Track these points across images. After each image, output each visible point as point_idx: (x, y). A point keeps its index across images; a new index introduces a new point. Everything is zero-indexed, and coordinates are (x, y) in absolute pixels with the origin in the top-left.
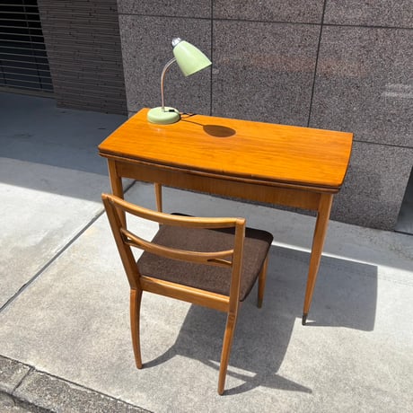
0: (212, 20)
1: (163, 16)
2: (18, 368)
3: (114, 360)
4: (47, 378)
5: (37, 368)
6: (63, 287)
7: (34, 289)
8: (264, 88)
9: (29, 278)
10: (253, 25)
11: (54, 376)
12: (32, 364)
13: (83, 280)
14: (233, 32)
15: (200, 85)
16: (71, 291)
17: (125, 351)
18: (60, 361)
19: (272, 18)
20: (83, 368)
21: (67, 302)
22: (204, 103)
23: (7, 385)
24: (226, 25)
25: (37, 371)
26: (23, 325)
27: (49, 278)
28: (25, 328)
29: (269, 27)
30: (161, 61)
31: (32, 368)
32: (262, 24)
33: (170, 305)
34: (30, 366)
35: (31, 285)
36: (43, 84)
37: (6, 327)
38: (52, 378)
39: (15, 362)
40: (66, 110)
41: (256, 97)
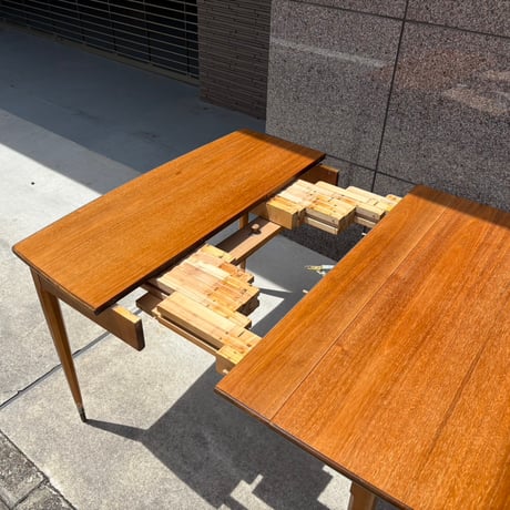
0: (404, 20)
1: (333, 7)
2: (29, 474)
3: (147, 502)
4: (58, 500)
5: (53, 481)
6: (122, 367)
7: (86, 360)
8: (466, 137)
9: (87, 342)
10: (468, 37)
11: (67, 502)
12: (48, 473)
13: (149, 363)
14: (433, 45)
15: (369, 116)
16: (129, 376)
17: (166, 491)
18: (82, 480)
19: (502, 30)
20: (105, 502)
21: (119, 391)
22: (371, 142)
23: (10, 495)
24: (423, 31)
25: (51, 487)
26: (57, 410)
27: (109, 348)
28: (57, 416)
29: (493, 43)
30: (319, 72)
31: (46, 479)
32: (483, 37)
33: (249, 435)
34: (44, 476)
35: (85, 354)
36: (191, 66)
37: (37, 407)
38: (64, 504)
39: (30, 464)
40: (209, 105)
41: (451, 149)
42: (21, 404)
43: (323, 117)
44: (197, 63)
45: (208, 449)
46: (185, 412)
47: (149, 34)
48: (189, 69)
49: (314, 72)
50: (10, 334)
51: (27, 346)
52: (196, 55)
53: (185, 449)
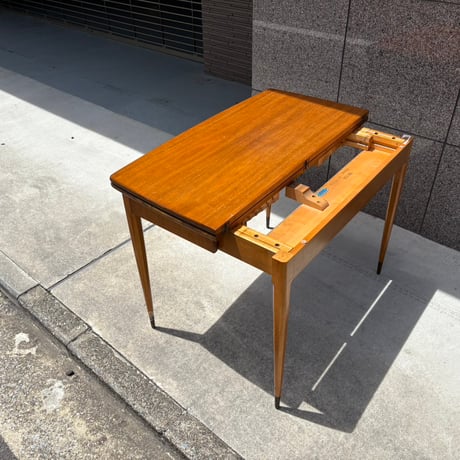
2: (79, 324)
4: (99, 340)
5: (94, 329)
7: (116, 255)
8: (401, 80)
9: (117, 244)
11: (105, 341)
12: (91, 324)
13: (162, 257)
15: (328, 68)
18: (114, 329)
20: (131, 341)
22: (331, 89)
23: (65, 337)
25: (93, 332)
26: (96, 287)
28: (96, 290)
31: (90, 328)
34: (88, 326)
35: (116, 251)
36: (196, 47)
37: (82, 285)
38: (102, 343)
39: (78, 319)
40: (211, 77)
41: (390, 90)
42: (70, 283)
43: (295, 73)
44: (201, 44)
45: (204, 311)
46: (189, 288)
47: (163, 22)
48: (195, 49)
49: (287, 37)
50: (60, 239)
51: (73, 247)
52: (201, 37)
53: (188, 311)
